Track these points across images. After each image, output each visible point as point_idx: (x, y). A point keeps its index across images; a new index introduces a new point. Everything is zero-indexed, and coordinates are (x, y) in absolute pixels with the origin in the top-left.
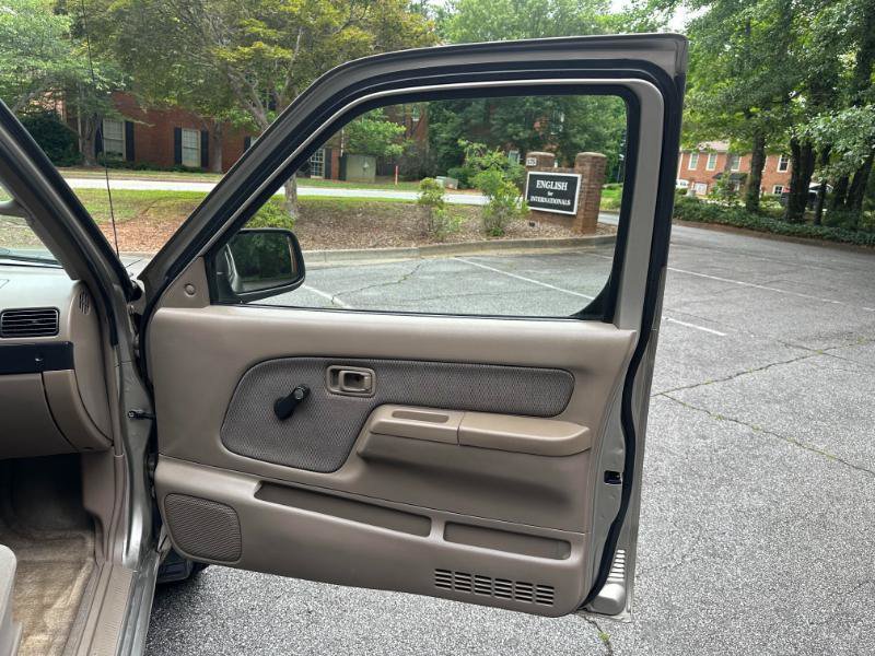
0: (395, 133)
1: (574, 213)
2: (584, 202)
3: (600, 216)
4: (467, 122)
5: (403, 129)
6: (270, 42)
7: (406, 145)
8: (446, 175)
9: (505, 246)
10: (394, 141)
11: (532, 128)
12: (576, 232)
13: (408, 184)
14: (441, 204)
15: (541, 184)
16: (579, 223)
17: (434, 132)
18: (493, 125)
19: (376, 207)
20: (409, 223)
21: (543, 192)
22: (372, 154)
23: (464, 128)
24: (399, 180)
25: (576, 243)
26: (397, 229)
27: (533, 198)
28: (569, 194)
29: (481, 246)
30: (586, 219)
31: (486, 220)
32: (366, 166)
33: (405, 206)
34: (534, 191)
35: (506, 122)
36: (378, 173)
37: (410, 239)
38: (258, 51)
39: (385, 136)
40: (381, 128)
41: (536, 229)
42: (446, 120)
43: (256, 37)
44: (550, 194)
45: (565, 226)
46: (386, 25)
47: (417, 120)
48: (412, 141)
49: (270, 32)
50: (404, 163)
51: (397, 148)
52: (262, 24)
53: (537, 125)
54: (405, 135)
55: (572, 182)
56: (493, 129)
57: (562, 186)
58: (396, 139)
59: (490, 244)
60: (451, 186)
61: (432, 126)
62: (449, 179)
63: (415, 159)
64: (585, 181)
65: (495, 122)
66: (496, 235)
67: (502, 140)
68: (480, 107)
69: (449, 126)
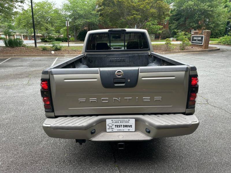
0: (160, 28)
1: (202, 44)
2: (205, 42)
3: (209, 45)
4: (179, 23)
5: (162, 27)
6: (136, 15)
7: (163, 30)
8: (173, 37)
9: (185, 52)
10: (160, 30)
11: (198, 23)
12: (203, 49)
13: (163, 40)
14: (170, 44)
15: (195, 38)
16: (204, 47)
17: (170, 27)
18: (186, 24)
19: (155, 46)
20: (163, 48)
21: (195, 40)
22: (154, 33)
23: (179, 25)
24: (161, 39)
25: (202, 51)
26: (160, 50)
27: (193, 42)
28: (201, 40)
29: (179, 52)
30: (205, 46)
31: (180, 47)
32: (152, 36)
33: (162, 45)
34: (193, 40)
35: (190, 23)
36: (155, 38)
37: (163, 51)
38: (134, 17)
39: (157, 29)
40: (156, 27)
41: (193, 48)
42: (173, 23)
43: (134, 14)
44: (197, 40)
45: (200, 47)
46: (159, 7)
47: (166, 24)
48: (164, 29)
49: (137, 12)
50: (162, 35)
51: (160, 31)
52: (135, 11)
53: (199, 22)
54: (163, 28)
55: (202, 37)
56: (186, 25)
57: (200, 38)
58: (160, 29)
59: (181, 52)
60: (174, 40)
61: (169, 25)
62: (174, 38)
63: (165, 34)
64: (205, 37)
65: (187, 23)
66: (183, 50)
67: (189, 27)
68: (183, 19)
69: (174, 25)
